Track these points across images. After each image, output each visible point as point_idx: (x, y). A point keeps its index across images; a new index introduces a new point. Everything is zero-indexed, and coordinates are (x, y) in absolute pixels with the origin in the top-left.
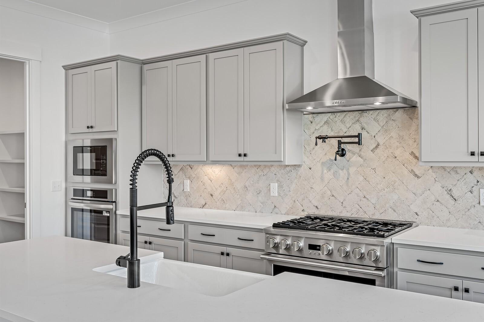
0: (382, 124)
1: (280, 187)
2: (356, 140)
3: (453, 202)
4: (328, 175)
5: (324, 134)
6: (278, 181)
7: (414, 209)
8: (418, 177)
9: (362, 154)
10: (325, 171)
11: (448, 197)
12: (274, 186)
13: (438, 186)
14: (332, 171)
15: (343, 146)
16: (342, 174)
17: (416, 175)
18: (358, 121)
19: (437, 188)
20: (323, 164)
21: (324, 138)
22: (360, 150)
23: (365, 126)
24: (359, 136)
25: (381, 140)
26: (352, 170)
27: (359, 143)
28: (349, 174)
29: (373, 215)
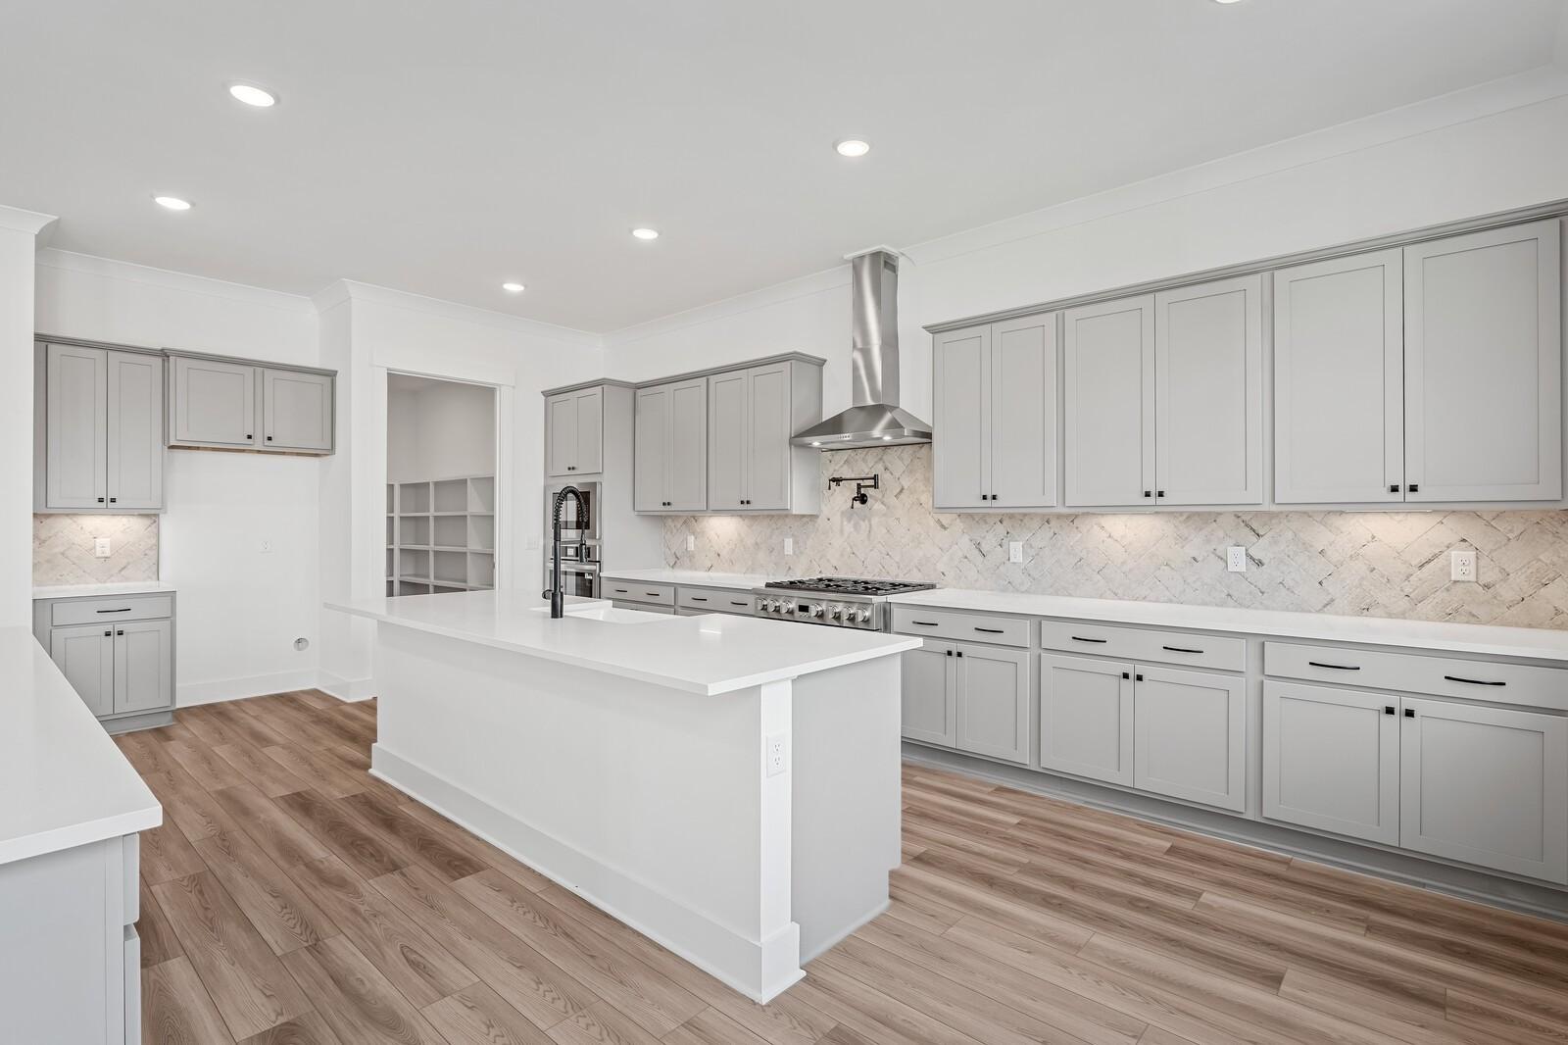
0: (906, 463)
1: (796, 543)
2: (872, 482)
3: (981, 558)
4: (848, 527)
5: (836, 476)
6: (793, 535)
7: (941, 567)
8: (945, 528)
9: (885, 499)
10: (845, 523)
11: (977, 552)
12: (789, 543)
13: (966, 539)
14: (852, 522)
15: (863, 491)
16: (864, 525)
17: (943, 527)
18: (881, 459)
19: (965, 541)
20: (842, 513)
21: (837, 481)
22: (883, 496)
23: (889, 465)
24: (875, 478)
25: (906, 483)
26: (875, 521)
27: (875, 486)
28: (871, 525)
29: (897, 576)
